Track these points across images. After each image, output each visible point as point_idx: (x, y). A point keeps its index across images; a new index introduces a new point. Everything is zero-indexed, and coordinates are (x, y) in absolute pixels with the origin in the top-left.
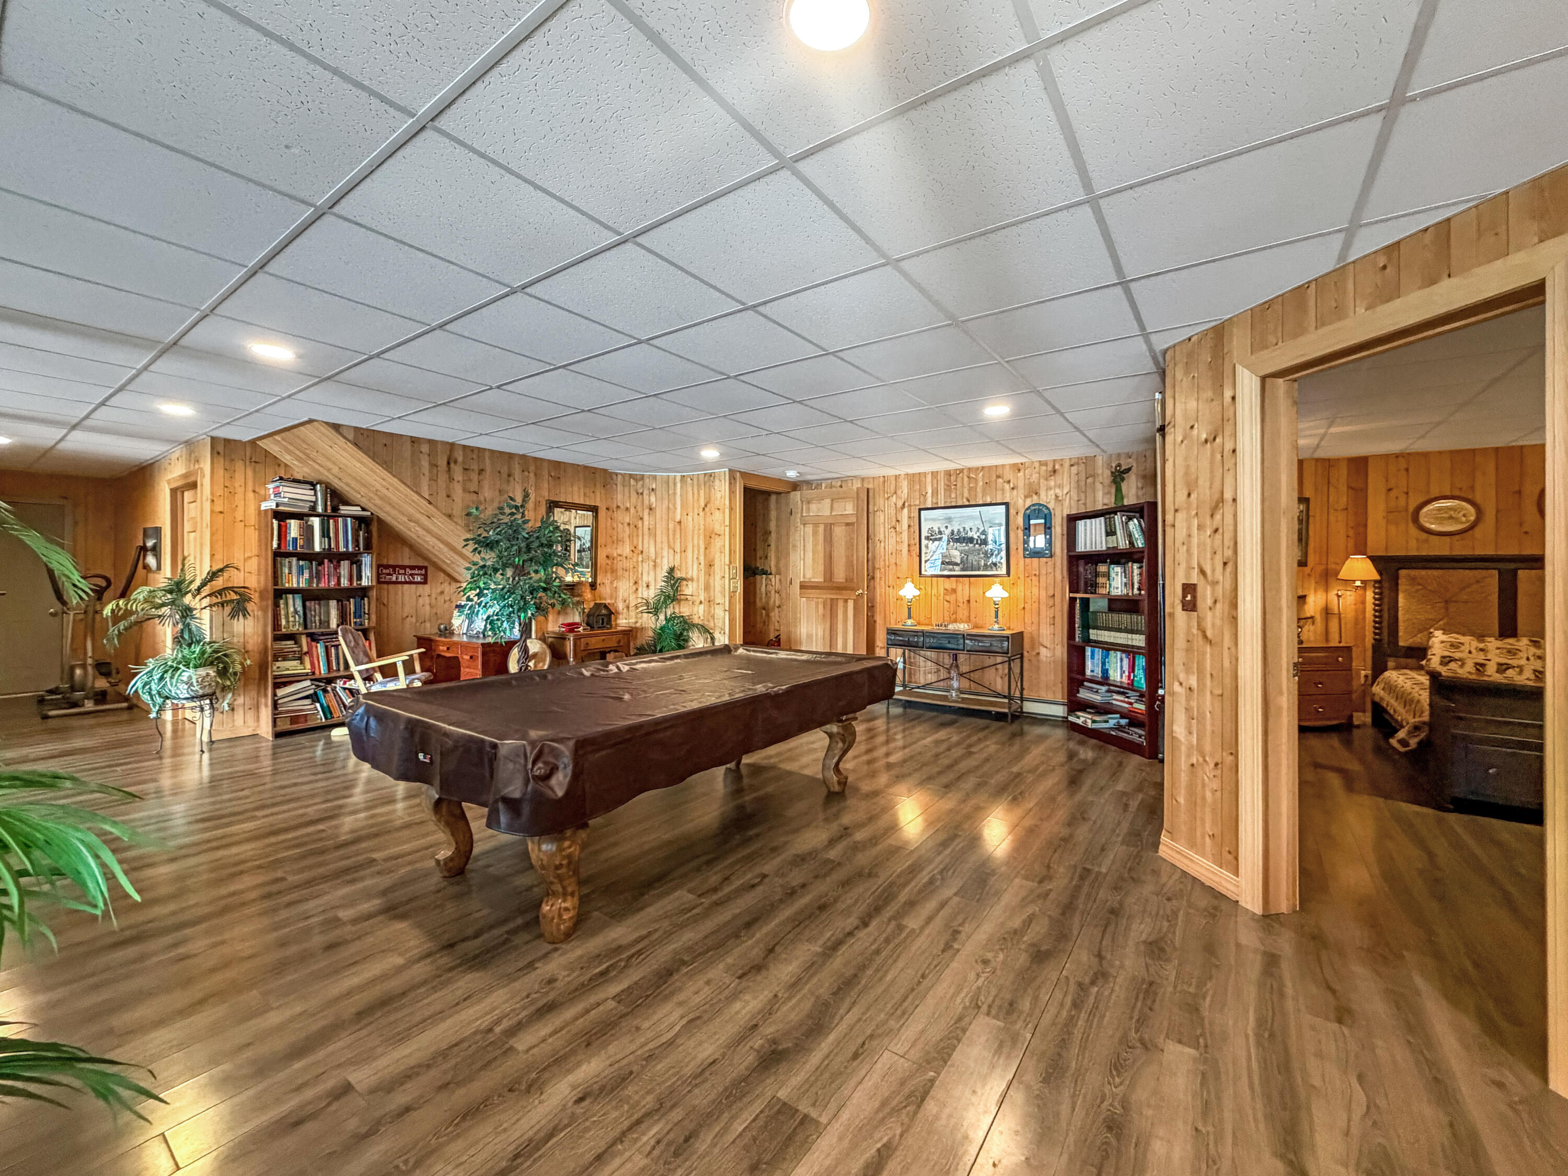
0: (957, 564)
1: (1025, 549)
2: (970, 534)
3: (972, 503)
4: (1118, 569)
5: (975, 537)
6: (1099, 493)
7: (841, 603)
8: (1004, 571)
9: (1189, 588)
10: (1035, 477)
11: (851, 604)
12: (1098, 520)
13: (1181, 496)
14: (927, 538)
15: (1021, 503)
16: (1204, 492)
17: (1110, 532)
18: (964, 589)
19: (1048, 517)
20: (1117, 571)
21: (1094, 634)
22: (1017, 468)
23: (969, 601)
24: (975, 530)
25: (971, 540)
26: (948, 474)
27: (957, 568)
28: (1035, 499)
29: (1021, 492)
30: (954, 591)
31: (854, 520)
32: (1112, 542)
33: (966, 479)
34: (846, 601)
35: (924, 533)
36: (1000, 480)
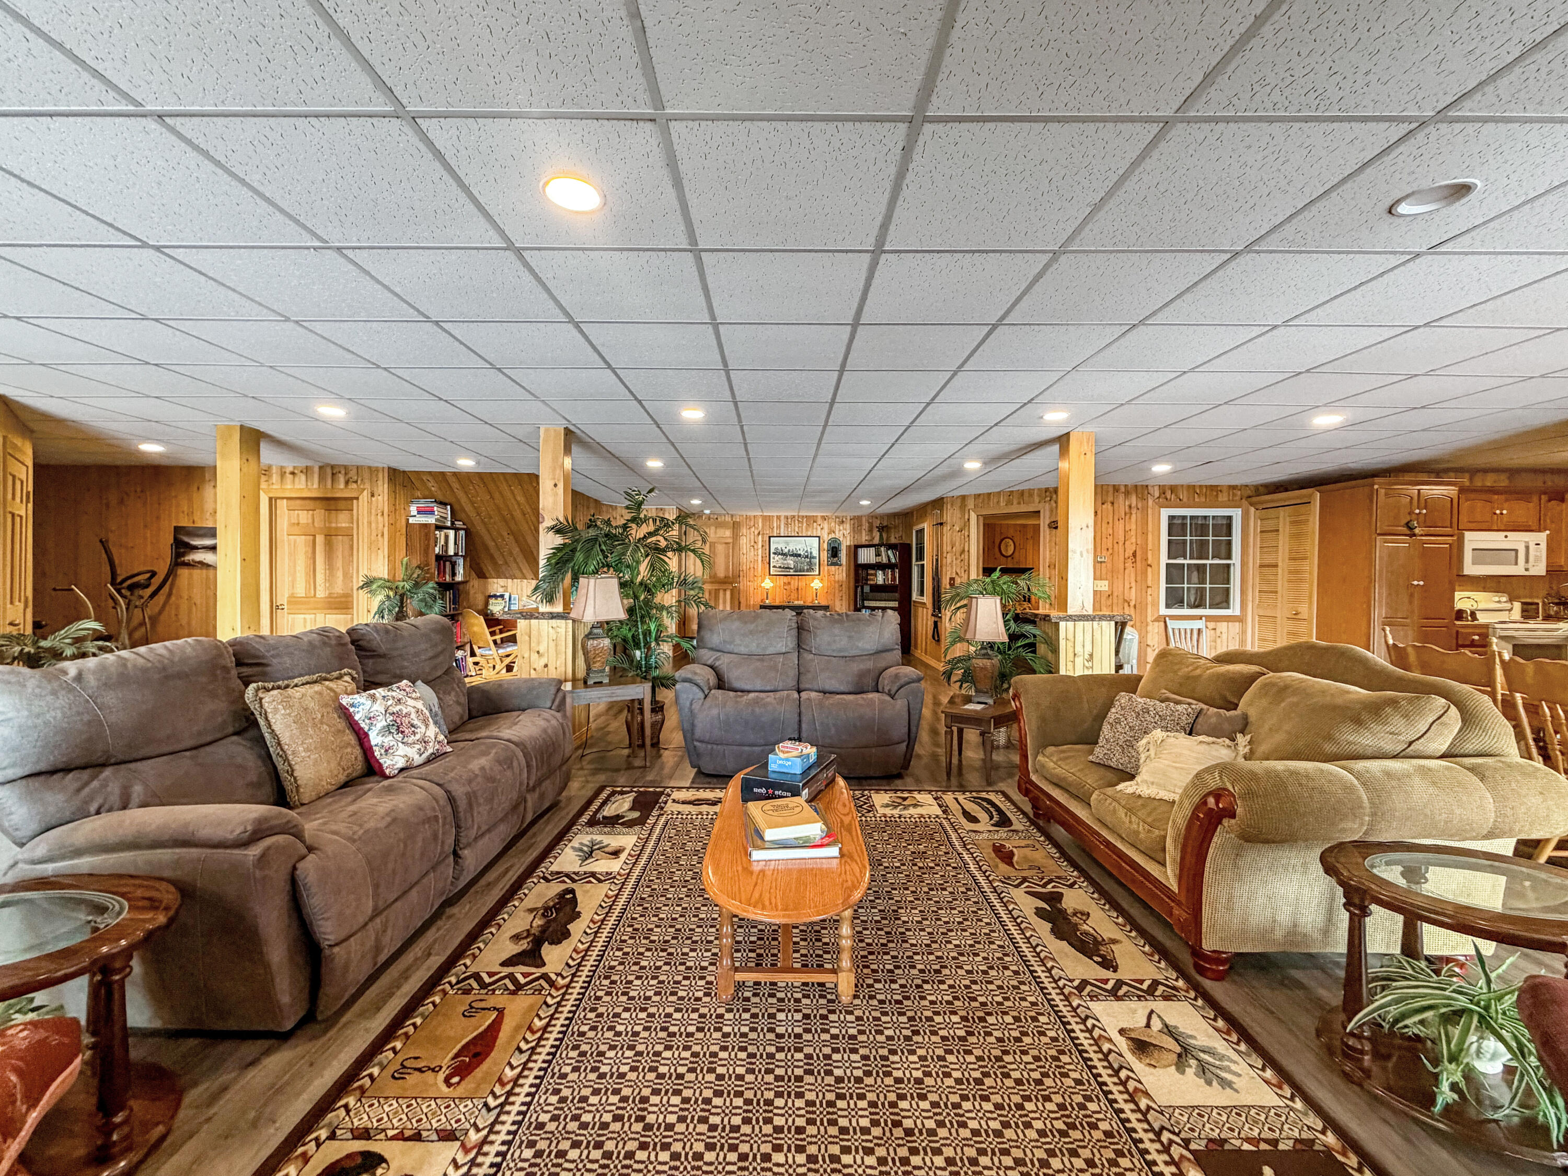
0: (791, 569)
1: (828, 562)
2: (799, 552)
3: (800, 535)
5: (802, 554)
7: (721, 593)
8: (818, 573)
9: (952, 579)
10: (833, 524)
11: (728, 593)
12: (871, 549)
13: (949, 548)
14: (774, 553)
15: (826, 537)
16: (957, 548)
17: (878, 554)
18: (795, 582)
19: (839, 545)
20: (880, 573)
21: (867, 603)
22: (824, 518)
23: (798, 589)
24: (801, 550)
25: (799, 555)
26: (787, 518)
27: (791, 571)
28: (833, 536)
29: (826, 531)
30: (790, 583)
31: (730, 540)
32: (879, 559)
33: (796, 522)
34: (725, 590)
35: (772, 550)
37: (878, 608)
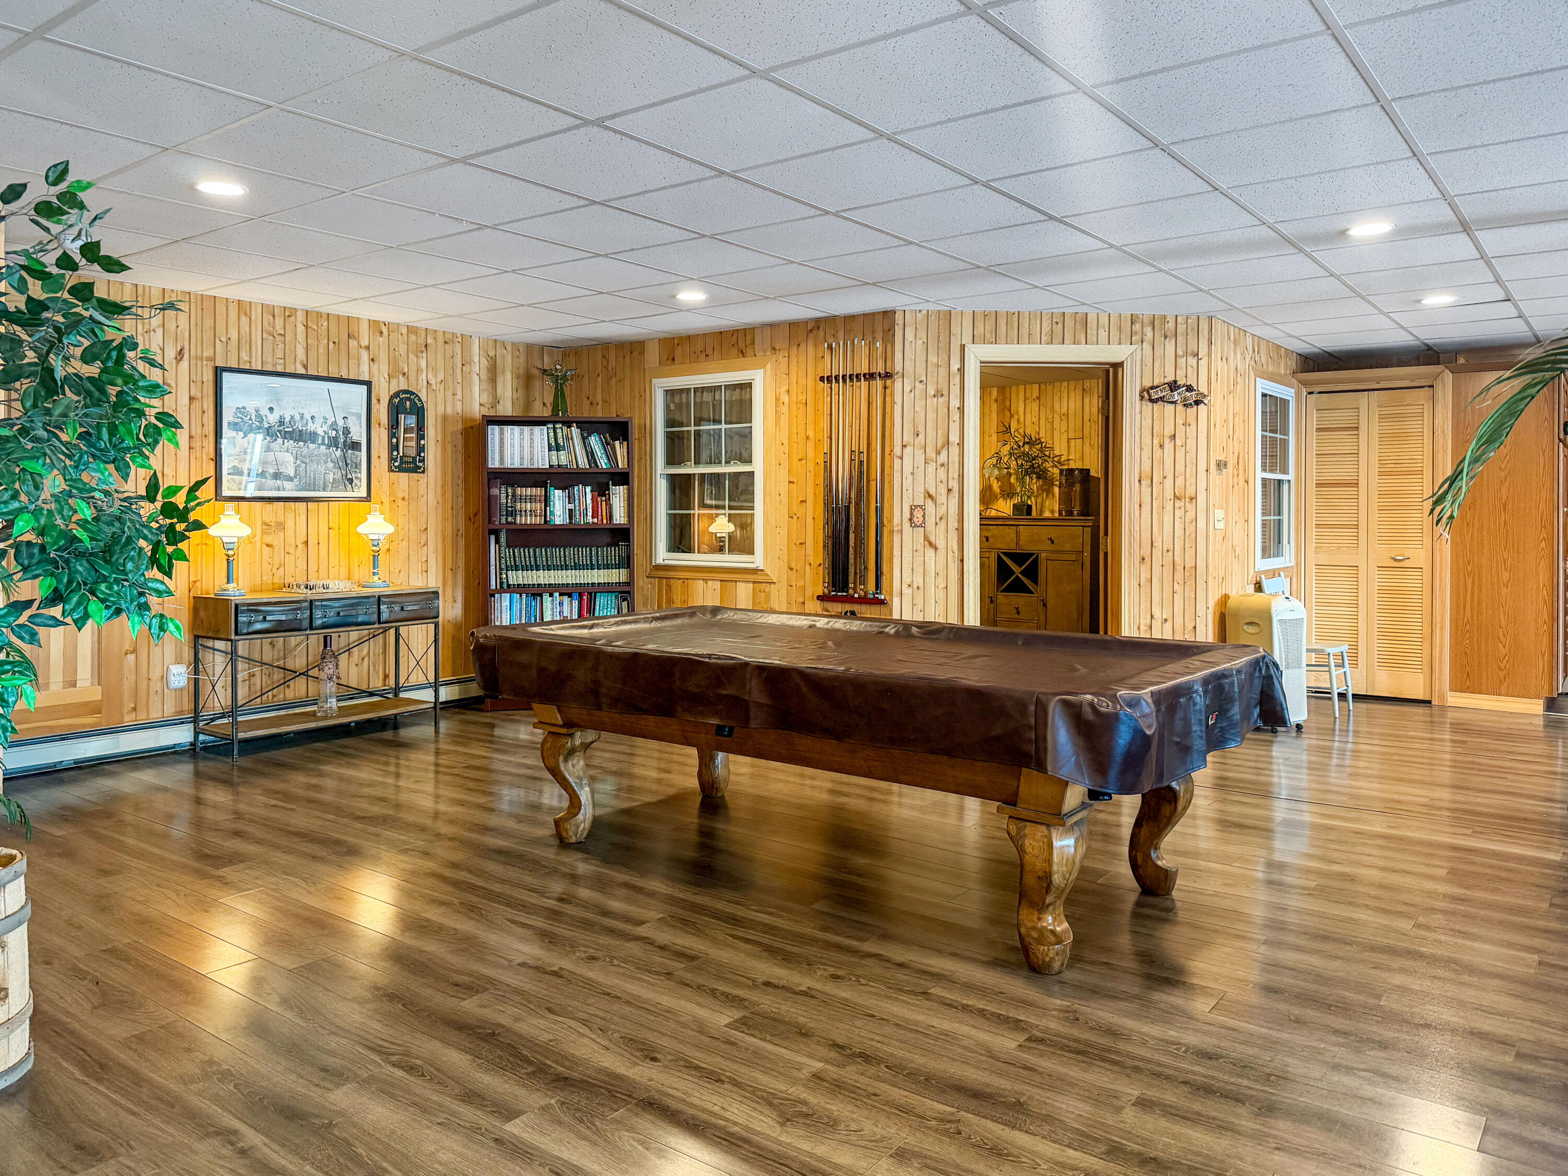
0: (290, 479)
1: (392, 459)
2: (311, 427)
3: (312, 371)
4: (558, 493)
5: (320, 432)
6: (476, 389)
8: (364, 493)
10: (402, 349)
12: (537, 429)
14: (235, 426)
15: (386, 385)
17: (554, 445)
18: (295, 522)
19: (419, 412)
20: (558, 496)
21: (516, 578)
22: (376, 327)
23: (307, 543)
24: (319, 421)
25: (313, 437)
26: (269, 311)
27: (288, 485)
28: (403, 383)
29: (385, 368)
30: (281, 526)
33: (301, 329)
35: (228, 416)
36: (353, 343)
37: (551, 589)
